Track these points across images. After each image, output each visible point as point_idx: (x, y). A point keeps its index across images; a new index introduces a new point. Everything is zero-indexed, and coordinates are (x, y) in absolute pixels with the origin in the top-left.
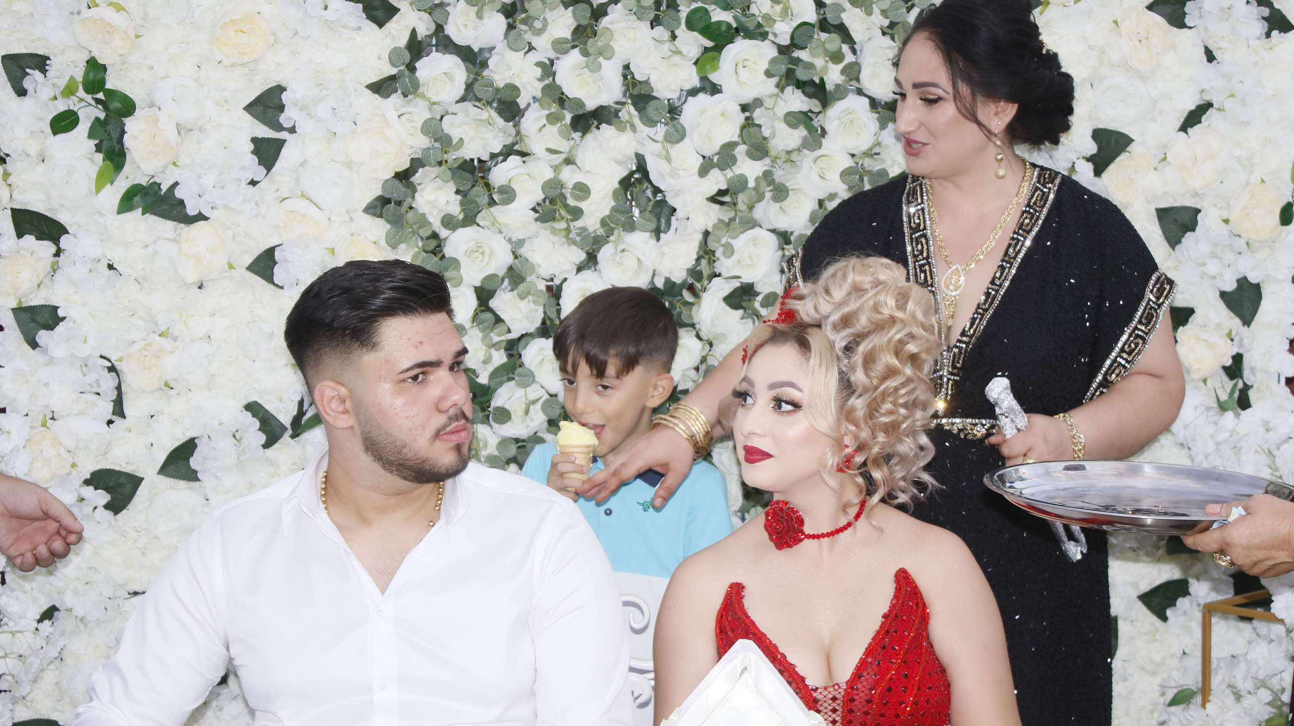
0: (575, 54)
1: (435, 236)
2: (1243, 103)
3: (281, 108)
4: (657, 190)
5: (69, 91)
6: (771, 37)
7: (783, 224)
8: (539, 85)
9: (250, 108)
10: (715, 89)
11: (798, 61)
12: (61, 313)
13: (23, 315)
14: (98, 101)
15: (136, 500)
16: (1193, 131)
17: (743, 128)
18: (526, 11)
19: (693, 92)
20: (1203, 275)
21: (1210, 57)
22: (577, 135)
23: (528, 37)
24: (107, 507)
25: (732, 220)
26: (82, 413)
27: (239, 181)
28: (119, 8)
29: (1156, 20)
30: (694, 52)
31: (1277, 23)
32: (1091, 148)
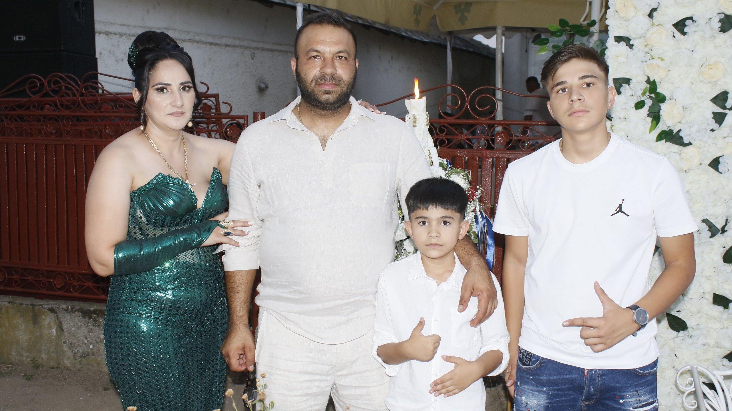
3: (726, 100)
5: (644, 94)
9: (713, 100)
14: (651, 97)
27: (706, 129)
28: (662, 60)
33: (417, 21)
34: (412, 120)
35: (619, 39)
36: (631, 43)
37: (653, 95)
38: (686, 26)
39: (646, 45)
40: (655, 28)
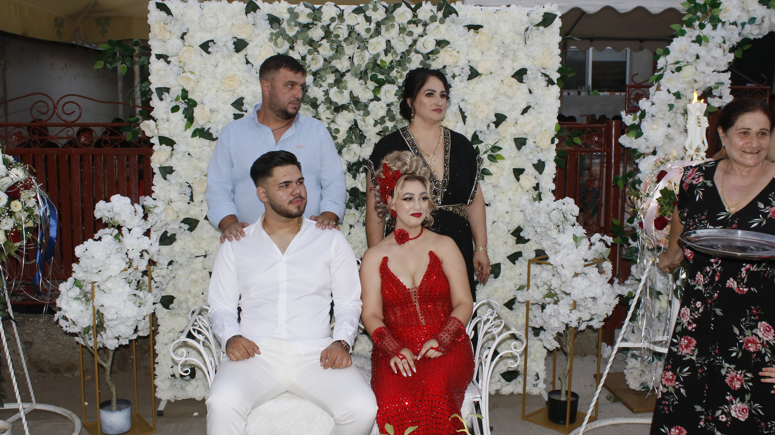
0: (335, 89)
2: (540, 106)
3: (243, 104)
4: (360, 131)
5: (177, 99)
6: (396, 83)
8: (324, 98)
9: (233, 104)
12: (174, 169)
13: (162, 170)
14: (185, 102)
15: (197, 227)
16: (525, 115)
17: (387, 112)
18: (319, 74)
19: (372, 100)
20: (528, 159)
21: (530, 92)
22: (335, 114)
23: (321, 83)
24: (188, 229)
26: (180, 200)
29: (514, 80)
30: (372, 88)
31: (550, 82)
32: (494, 119)
33: (59, 33)
35: (159, 57)
36: (169, 59)
38: (209, 47)
39: (180, 62)
40: (186, 48)
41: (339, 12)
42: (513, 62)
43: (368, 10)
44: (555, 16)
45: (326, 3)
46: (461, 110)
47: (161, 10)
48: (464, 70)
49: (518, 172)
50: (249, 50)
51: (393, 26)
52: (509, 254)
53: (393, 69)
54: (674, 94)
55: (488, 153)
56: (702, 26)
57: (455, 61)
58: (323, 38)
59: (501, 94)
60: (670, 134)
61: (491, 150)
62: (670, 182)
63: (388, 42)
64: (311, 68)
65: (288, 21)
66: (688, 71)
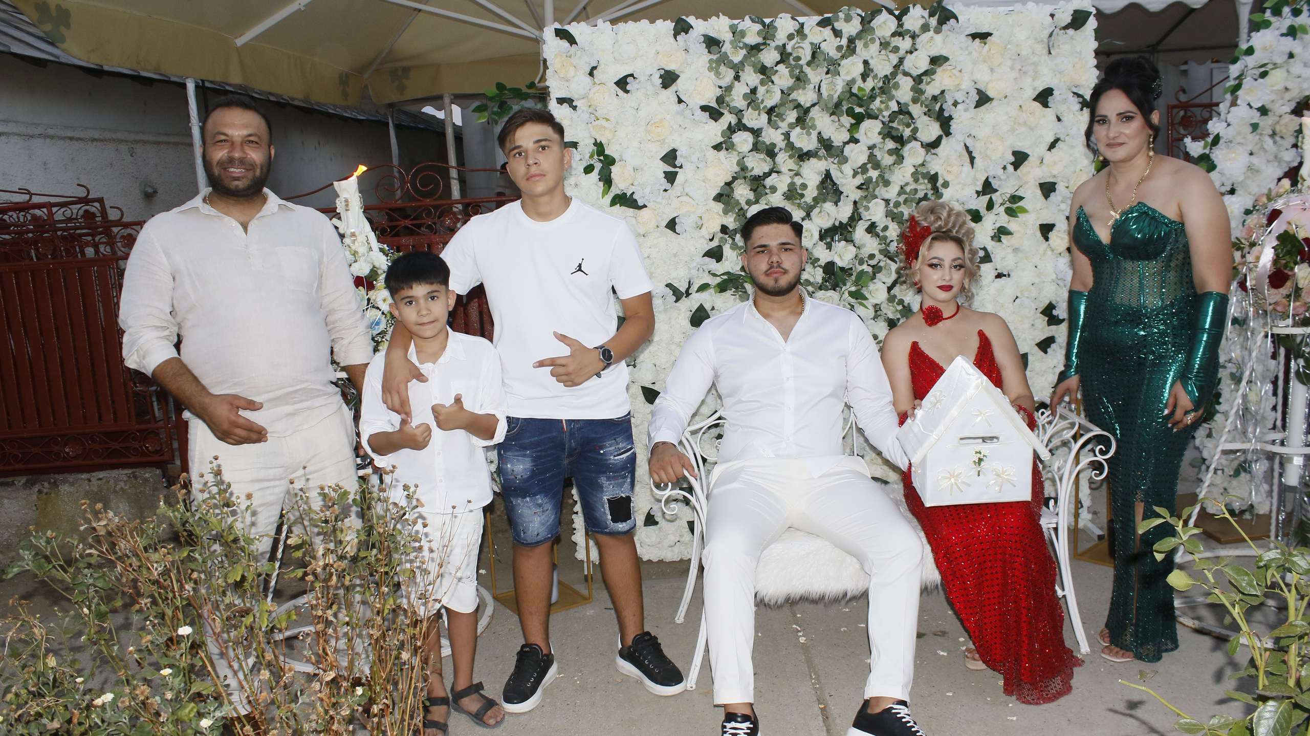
0: (798, 129)
1: (742, 209)
3: (675, 158)
4: (835, 184)
5: (591, 156)
6: (880, 117)
7: (887, 197)
8: (784, 143)
9: (662, 159)
10: (856, 141)
11: (892, 128)
14: (600, 160)
16: (1053, 150)
17: (869, 157)
18: (776, 111)
19: (848, 143)
21: (1059, 120)
22: (800, 163)
23: (778, 123)
25: (866, 197)
27: (660, 190)
28: (607, 120)
29: (1037, 105)
30: (848, 126)
31: (1084, 104)
32: (1012, 159)
33: (345, 95)
34: (344, 204)
35: (561, 101)
36: (574, 104)
37: (602, 158)
38: (628, 84)
39: (590, 106)
40: (597, 87)
41: (797, 27)
42: (1034, 80)
43: (837, 21)
44: (1089, 14)
45: (780, 16)
46: (967, 148)
47: (561, 39)
48: (970, 94)
49: (1046, 229)
50: (680, 85)
51: (873, 41)
52: (1038, 341)
53: (875, 98)
54: (1258, 109)
55: (1006, 206)
56: (1296, 13)
57: (956, 83)
58: (778, 63)
59: (1019, 124)
60: (1254, 165)
61: (1009, 200)
62: (1289, 223)
63: (866, 63)
64: (764, 104)
65: (731, 42)
66: (1277, 78)
